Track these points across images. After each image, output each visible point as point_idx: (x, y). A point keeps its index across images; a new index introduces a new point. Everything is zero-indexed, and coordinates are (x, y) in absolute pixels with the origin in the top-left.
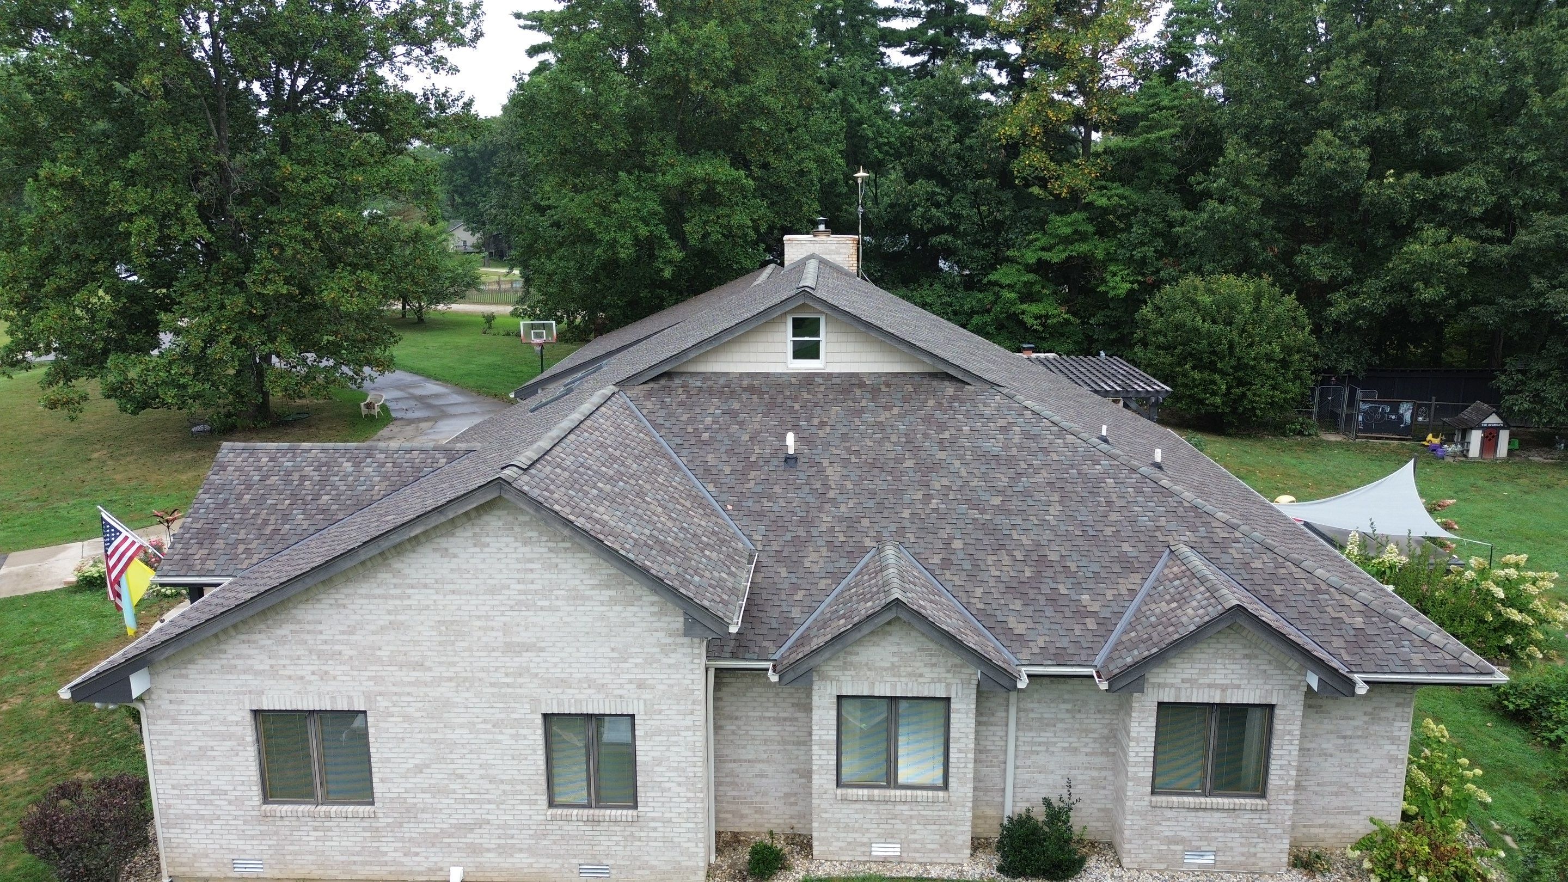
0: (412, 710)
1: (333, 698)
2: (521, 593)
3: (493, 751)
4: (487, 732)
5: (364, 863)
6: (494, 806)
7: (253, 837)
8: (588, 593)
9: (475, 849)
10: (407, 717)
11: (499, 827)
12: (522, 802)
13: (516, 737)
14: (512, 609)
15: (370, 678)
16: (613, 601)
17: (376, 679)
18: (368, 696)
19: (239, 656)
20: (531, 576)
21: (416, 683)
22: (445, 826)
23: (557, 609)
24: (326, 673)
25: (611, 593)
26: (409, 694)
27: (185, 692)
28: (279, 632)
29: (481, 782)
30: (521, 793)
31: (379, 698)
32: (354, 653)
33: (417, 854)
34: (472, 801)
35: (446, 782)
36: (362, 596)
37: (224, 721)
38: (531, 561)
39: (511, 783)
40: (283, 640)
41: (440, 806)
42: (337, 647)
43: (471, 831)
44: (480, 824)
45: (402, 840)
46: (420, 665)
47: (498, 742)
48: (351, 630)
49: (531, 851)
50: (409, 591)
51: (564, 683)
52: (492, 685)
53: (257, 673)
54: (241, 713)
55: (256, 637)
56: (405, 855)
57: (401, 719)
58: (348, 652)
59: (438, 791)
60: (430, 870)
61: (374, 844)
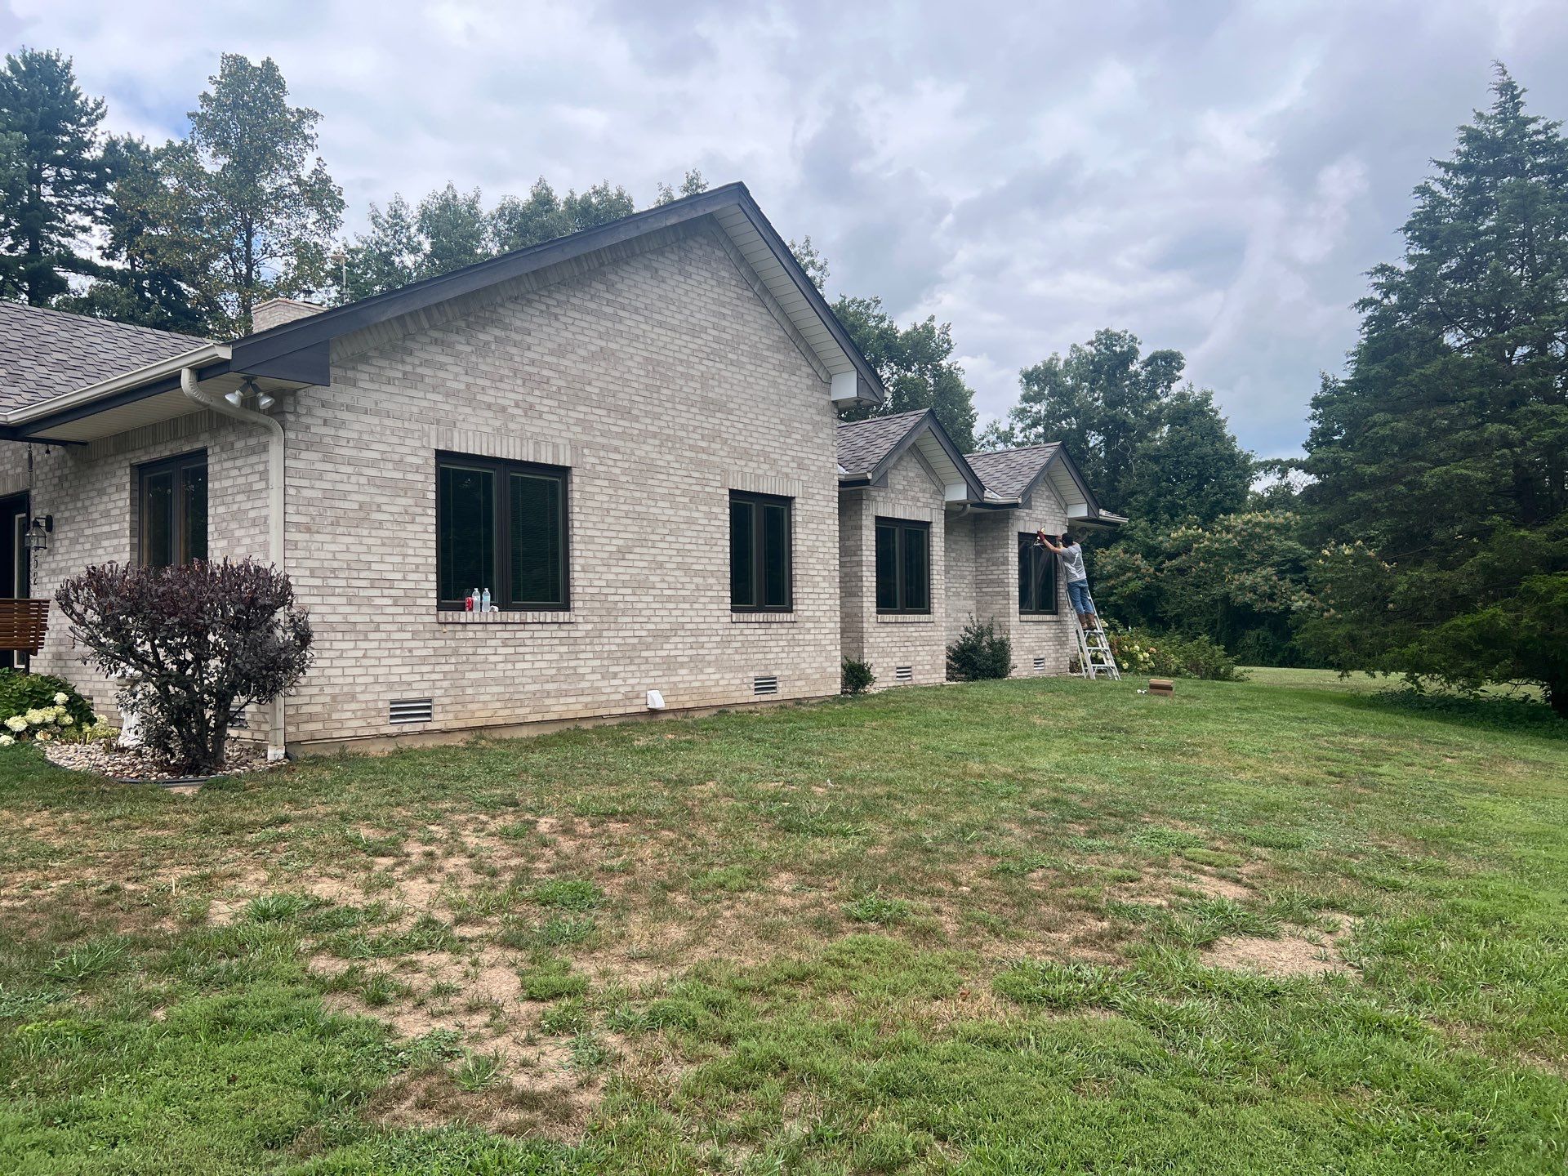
0: (618, 471)
2: (715, 340)
3: (689, 533)
4: (685, 507)
6: (687, 606)
7: (424, 660)
8: (766, 353)
9: (669, 665)
10: (612, 481)
11: (692, 633)
12: (711, 600)
13: (708, 517)
14: (708, 357)
15: (578, 422)
17: (584, 425)
18: (576, 447)
19: (425, 363)
21: (624, 435)
22: (644, 633)
23: (742, 366)
24: (531, 406)
25: (781, 356)
26: (616, 450)
27: (349, 408)
28: (481, 336)
29: (677, 573)
31: (586, 451)
32: (562, 383)
33: (615, 676)
34: (669, 599)
35: (646, 572)
36: (575, 308)
37: (399, 464)
38: (723, 305)
40: (483, 350)
41: (640, 606)
42: (545, 372)
43: (668, 639)
44: (675, 629)
45: (597, 656)
46: (626, 413)
47: (694, 521)
48: (561, 352)
49: (717, 663)
50: (621, 313)
51: (747, 455)
52: (692, 448)
53: (450, 394)
54: (422, 452)
55: (454, 337)
56: (603, 678)
57: (606, 483)
58: (556, 381)
59: (639, 585)
60: (628, 698)
61: (573, 664)
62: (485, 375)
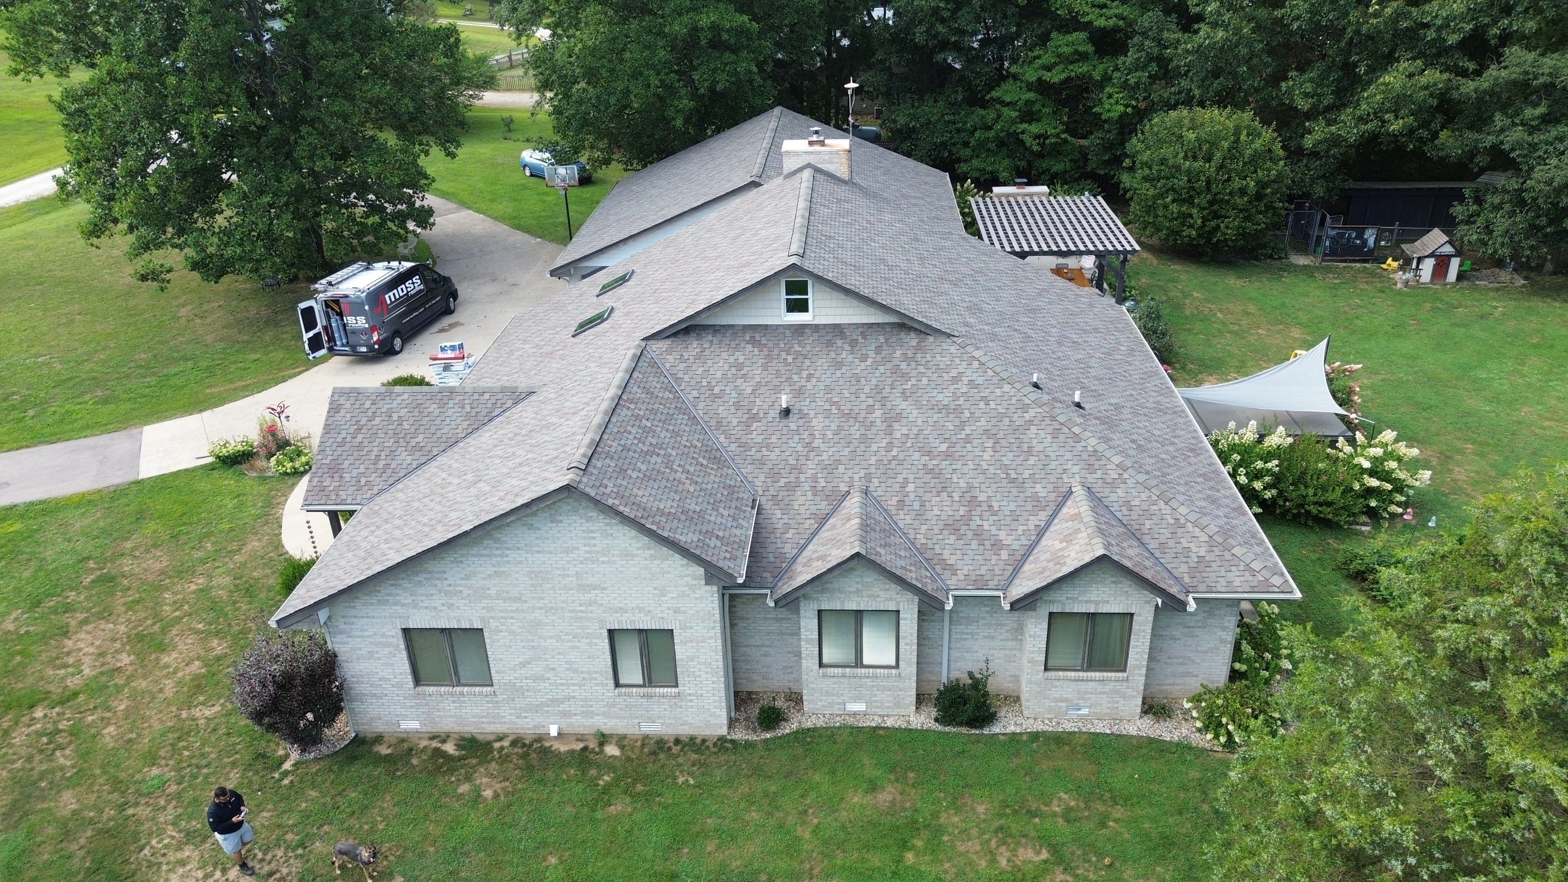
0: (515, 628)
1: (459, 621)
2: (586, 552)
3: (574, 653)
4: (569, 641)
5: (490, 723)
6: (577, 688)
7: (411, 707)
9: (565, 714)
10: (512, 632)
11: (582, 700)
12: (597, 685)
13: (590, 644)
14: (581, 562)
15: (483, 608)
16: (653, 558)
17: (488, 609)
18: (483, 620)
19: (389, 595)
20: (593, 542)
21: (517, 611)
22: (544, 700)
23: (614, 562)
24: (452, 605)
25: (652, 552)
26: (512, 618)
28: (417, 579)
29: (567, 672)
30: (595, 679)
31: (491, 621)
32: (471, 592)
33: (526, 717)
34: (562, 684)
35: (543, 672)
36: (473, 556)
37: (383, 635)
38: (593, 532)
39: (588, 673)
40: (420, 584)
41: (539, 688)
42: (459, 589)
43: (563, 703)
44: (568, 698)
45: (514, 708)
46: (518, 599)
47: (578, 648)
48: (468, 577)
49: (605, 715)
50: (507, 552)
51: (622, 610)
52: (570, 611)
53: (403, 605)
54: (394, 631)
55: (401, 582)
56: (518, 718)
57: (507, 634)
58: (466, 592)
59: (539, 678)
60: (535, 727)
61: (496, 711)
62: (421, 595)
